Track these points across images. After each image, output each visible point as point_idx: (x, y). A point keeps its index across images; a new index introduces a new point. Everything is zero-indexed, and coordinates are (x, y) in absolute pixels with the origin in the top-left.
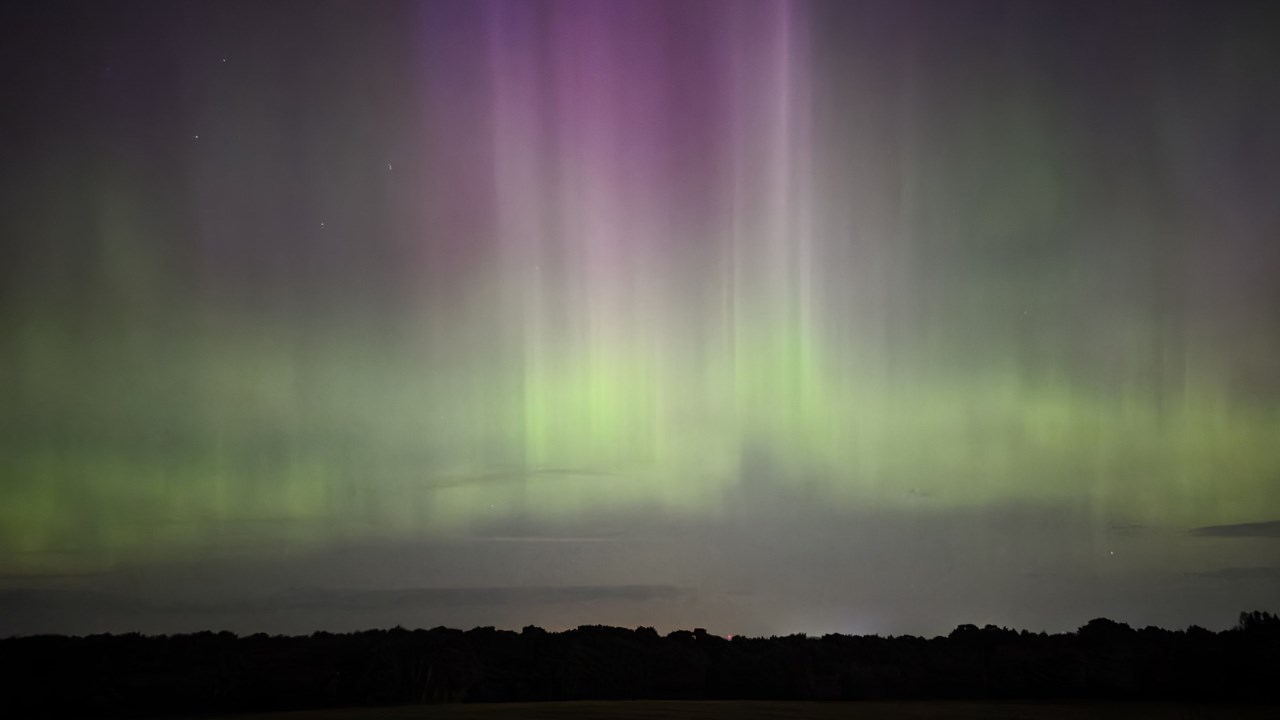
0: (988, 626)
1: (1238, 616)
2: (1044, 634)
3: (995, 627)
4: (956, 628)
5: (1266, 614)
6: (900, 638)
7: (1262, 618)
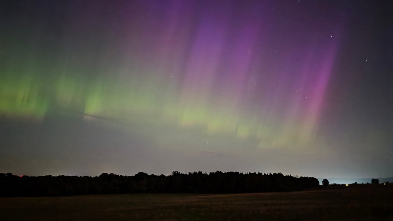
0: (111, 174)
1: (172, 172)
2: (126, 176)
3: (113, 174)
4: (102, 174)
5: (178, 172)
6: (84, 177)
7: (177, 173)
